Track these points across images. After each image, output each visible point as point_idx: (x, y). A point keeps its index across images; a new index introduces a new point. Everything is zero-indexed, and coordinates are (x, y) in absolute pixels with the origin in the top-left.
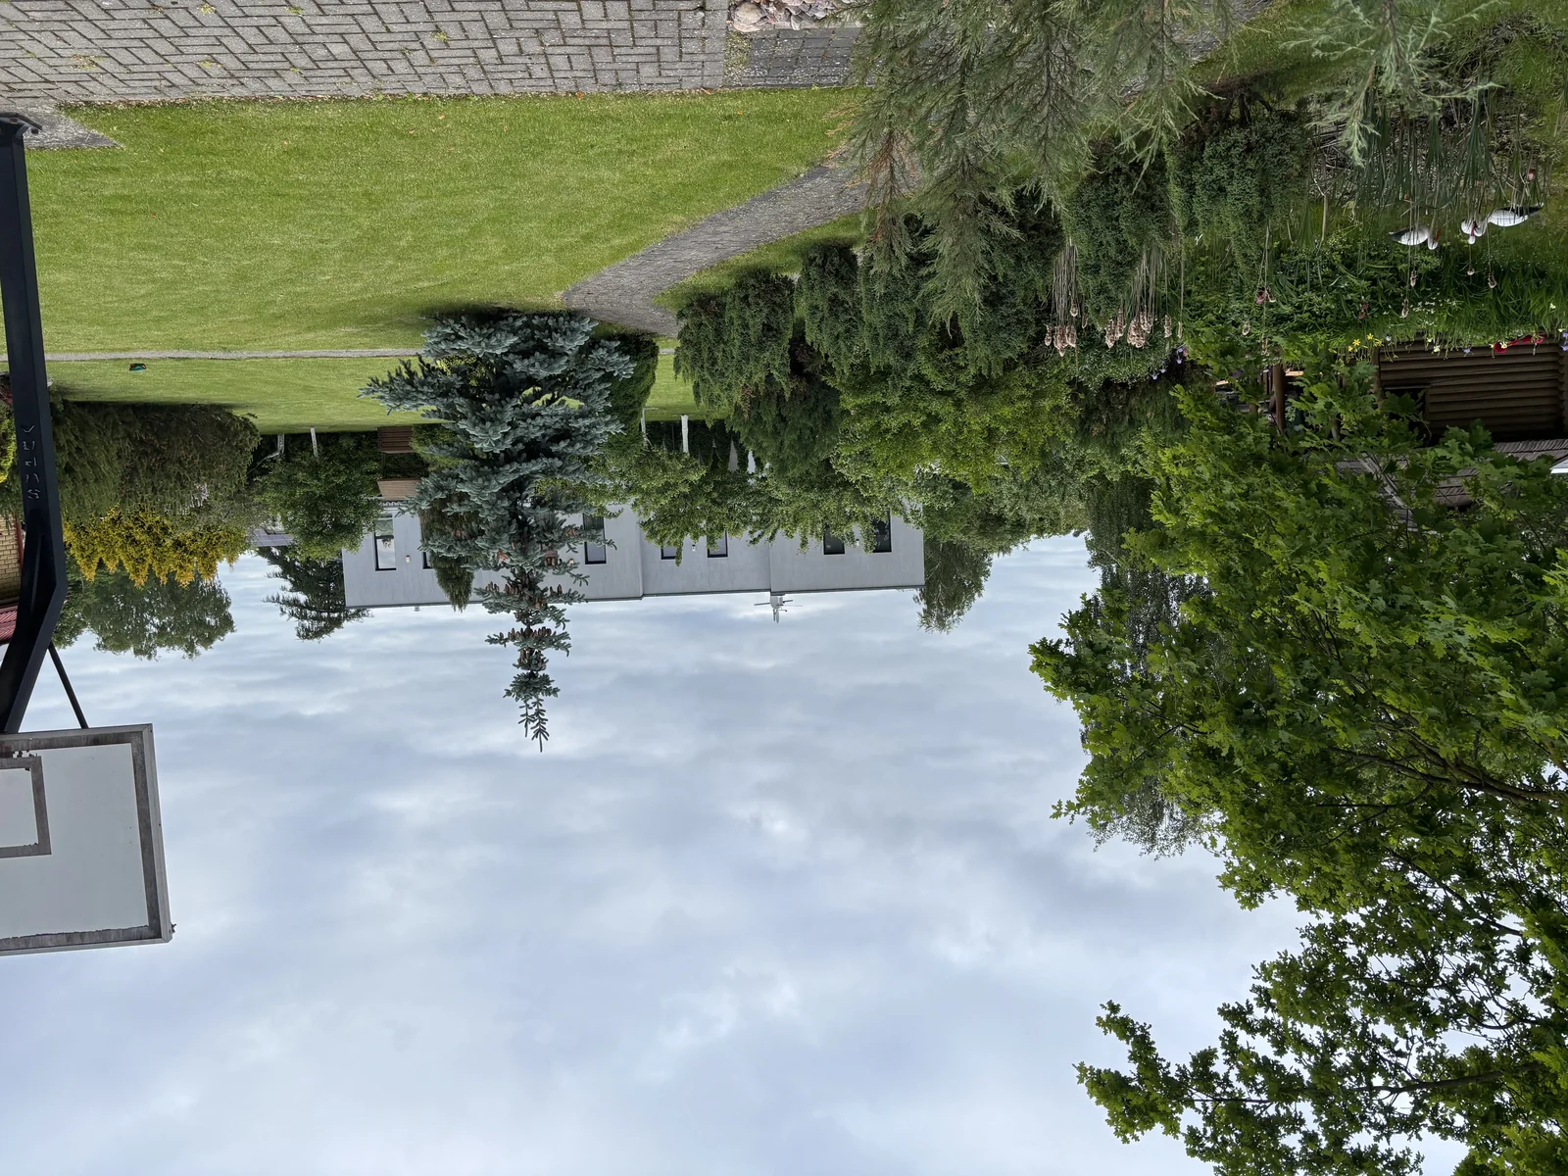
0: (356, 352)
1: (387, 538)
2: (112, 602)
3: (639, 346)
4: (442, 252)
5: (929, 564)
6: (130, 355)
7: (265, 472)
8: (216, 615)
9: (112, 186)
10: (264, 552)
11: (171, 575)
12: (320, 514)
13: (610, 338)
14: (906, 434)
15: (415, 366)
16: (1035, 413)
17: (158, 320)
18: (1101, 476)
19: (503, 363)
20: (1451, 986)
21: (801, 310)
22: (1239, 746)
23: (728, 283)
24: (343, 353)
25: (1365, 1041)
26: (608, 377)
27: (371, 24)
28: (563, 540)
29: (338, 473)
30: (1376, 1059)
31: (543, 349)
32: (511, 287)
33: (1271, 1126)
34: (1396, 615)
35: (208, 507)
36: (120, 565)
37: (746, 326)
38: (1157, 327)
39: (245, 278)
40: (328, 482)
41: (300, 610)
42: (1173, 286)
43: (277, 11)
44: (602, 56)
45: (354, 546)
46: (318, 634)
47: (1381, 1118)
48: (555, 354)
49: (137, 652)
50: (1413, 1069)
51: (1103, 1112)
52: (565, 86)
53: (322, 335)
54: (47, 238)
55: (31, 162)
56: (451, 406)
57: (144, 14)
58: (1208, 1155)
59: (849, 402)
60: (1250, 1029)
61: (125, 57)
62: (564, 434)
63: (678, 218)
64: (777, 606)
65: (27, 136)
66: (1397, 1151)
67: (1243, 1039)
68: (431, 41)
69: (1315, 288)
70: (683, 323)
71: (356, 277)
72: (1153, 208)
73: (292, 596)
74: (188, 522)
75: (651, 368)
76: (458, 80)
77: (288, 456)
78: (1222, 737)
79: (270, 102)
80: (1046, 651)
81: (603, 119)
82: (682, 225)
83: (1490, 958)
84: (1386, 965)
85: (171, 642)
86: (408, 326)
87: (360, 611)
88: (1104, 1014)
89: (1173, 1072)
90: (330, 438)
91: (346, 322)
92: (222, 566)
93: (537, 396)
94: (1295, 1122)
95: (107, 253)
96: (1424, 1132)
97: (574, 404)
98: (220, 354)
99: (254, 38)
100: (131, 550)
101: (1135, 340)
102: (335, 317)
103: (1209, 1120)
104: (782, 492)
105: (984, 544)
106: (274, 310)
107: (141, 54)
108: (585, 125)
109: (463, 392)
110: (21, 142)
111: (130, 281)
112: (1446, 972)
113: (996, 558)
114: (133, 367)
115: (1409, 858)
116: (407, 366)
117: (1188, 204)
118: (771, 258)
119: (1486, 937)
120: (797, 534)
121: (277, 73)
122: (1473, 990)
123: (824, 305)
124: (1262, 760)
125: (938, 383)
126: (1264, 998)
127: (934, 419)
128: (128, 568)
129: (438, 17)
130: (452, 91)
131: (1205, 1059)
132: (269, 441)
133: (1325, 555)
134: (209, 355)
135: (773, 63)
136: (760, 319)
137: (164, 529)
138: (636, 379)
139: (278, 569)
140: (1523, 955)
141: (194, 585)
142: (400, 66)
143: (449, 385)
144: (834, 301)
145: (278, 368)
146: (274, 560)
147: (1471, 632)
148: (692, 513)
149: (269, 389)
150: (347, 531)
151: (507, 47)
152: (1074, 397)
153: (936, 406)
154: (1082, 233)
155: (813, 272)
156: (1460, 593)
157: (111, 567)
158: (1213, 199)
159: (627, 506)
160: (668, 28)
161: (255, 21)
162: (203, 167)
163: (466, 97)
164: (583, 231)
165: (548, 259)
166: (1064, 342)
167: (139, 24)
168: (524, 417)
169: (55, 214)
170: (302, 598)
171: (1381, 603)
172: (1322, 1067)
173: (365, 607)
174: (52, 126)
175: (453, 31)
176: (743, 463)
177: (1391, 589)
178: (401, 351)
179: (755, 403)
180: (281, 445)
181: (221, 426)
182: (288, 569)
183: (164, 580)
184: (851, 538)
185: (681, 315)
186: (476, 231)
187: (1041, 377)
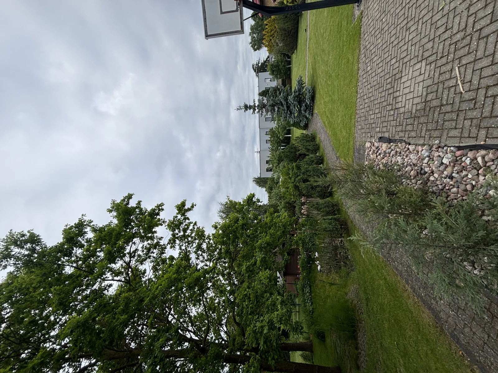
0: (307, 73)
1: (271, 80)
2: (259, 27)
3: (306, 127)
4: (326, 90)
5: (264, 178)
6: (308, 29)
7: (284, 56)
8: (257, 47)
9: (344, 23)
10: (268, 57)
11: (265, 39)
12: (276, 67)
13: (308, 122)
14: (288, 174)
15: (304, 85)
16: (291, 195)
17: (315, 34)
18: (278, 206)
19: (304, 101)
20: (201, 255)
21: (311, 155)
22: (239, 225)
23: (317, 143)
24: (307, 71)
25: (192, 242)
26: (301, 121)
27: (374, 74)
28: (272, 113)
29: (283, 71)
30: (190, 244)
31: (307, 109)
32: (318, 103)
33: (179, 228)
34: (261, 248)
35: (278, 45)
36: (267, 28)
37: (309, 146)
38: (304, 215)
39: (323, 51)
40: (282, 69)
41: (257, 65)
42: (311, 217)
43: (378, 55)
44: (363, 118)
45: (270, 74)
46: (253, 68)
47: (181, 244)
48: (305, 111)
49: (250, 33)
50: (188, 250)
51: (179, 203)
52: (358, 112)
53: (311, 67)
54: (334, 10)
55: (351, 5)
56: (297, 92)
57: (380, 28)
58: (174, 219)
59: (294, 164)
60: (194, 226)
61: (372, 24)
62: (291, 113)
63: (330, 133)
64: (258, 152)
65: (357, 4)
66: (176, 247)
67: (192, 225)
68: (369, 86)
69: (309, 239)
70: (310, 135)
71: (322, 73)
72: (327, 214)
73: (260, 62)
74: (275, 42)
75: (302, 129)
76: (361, 91)
77: (287, 61)
78: (240, 222)
79: (359, 55)
80: (253, 195)
81: (351, 119)
82: (329, 134)
83: (206, 261)
84: (204, 246)
85: (252, 39)
86: (312, 84)
87: (258, 76)
88: (194, 204)
89: (186, 214)
90: (290, 69)
91: (313, 71)
92: (266, 49)
93: (298, 108)
94: (180, 232)
95: (330, 23)
96: (179, 250)
97: (296, 115)
98: (308, 47)
99: (373, 51)
100: (270, 31)
101: (302, 211)
102: (314, 70)
103: (179, 219)
104: (278, 153)
105: (267, 187)
106: (316, 57)
107: (372, 27)
108: (350, 115)
109: (299, 94)
110: (356, 3)
111: (324, 28)
112: (204, 254)
113: (264, 189)
114: (306, 30)
115: (221, 249)
116: (304, 83)
117: (328, 219)
118: (321, 150)
119: (209, 260)
120: (270, 156)
121: (365, 56)
122: (201, 258)
123: (313, 159)
124: (237, 228)
125: (297, 179)
126: (198, 228)
127: (290, 178)
128: (267, 30)
129: (374, 87)
130: (359, 90)
131: (188, 219)
132: (289, 57)
133: (270, 238)
134: (308, 45)
135: (359, 150)
136: (310, 148)
137: (274, 37)
138: (300, 126)
139: (265, 60)
140: (206, 265)
141: (263, 43)
142: (364, 80)
143: (301, 92)
144: (313, 161)
145: (304, 59)
146: (267, 59)
147: (258, 259)
148: (274, 137)
149: (300, 57)
150: (272, 73)
151: (366, 101)
152: (293, 201)
153: (293, 179)
154: (324, 202)
155: (319, 157)
156: (264, 257)
157: (267, 27)
158: (329, 223)
159: (276, 125)
160: (368, 131)
161: (376, 51)
162: (347, 42)
163: (357, 93)
164: (329, 116)
165: (324, 109)
166: (303, 200)
167: (378, 27)
168: (294, 105)
169: (339, 12)
170: (260, 65)
171: (263, 246)
172: (189, 236)
173: (258, 77)
174: (358, 9)
175: (371, 90)
176: (283, 146)
177: (265, 248)
178: (307, 83)
179: (295, 148)
180: (289, 60)
181: (293, 48)
182: (265, 62)
183: (264, 37)
184: (270, 165)
185: (311, 134)
186: (330, 96)
187: (297, 196)
